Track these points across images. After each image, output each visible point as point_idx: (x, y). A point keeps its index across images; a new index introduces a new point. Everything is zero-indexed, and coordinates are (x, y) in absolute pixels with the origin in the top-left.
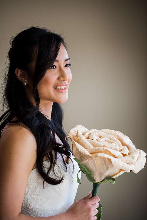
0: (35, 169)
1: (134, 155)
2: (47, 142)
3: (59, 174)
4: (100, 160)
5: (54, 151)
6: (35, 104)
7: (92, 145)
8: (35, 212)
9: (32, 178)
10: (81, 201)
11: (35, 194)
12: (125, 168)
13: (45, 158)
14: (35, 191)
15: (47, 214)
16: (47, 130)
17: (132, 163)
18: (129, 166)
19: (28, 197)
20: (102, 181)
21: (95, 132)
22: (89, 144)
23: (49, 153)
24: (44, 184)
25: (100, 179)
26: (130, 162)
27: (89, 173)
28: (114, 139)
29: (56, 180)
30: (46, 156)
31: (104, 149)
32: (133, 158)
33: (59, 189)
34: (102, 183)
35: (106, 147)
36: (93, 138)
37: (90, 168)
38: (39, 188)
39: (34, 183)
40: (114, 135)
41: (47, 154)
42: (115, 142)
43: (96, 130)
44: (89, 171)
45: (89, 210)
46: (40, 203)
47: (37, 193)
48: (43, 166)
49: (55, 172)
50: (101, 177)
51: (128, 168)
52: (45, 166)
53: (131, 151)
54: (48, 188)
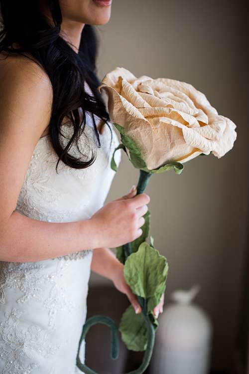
0: (44, 138)
1: (219, 125)
2: (72, 91)
3: (85, 151)
4: (162, 130)
5: (83, 109)
6: (53, 24)
7: (147, 102)
8: (37, 213)
9: (37, 153)
10: (119, 201)
11: (41, 182)
12: (204, 146)
13: (65, 120)
14: (41, 177)
15: (58, 220)
16: (73, 72)
17: (216, 139)
18: (210, 142)
19: (28, 186)
20: (158, 169)
21: (148, 81)
22: (142, 100)
23: (73, 111)
24: (58, 166)
25: (157, 164)
26: (212, 137)
27: (138, 152)
28: (183, 97)
29: (81, 160)
30: (68, 117)
31: (170, 110)
32: (218, 130)
33: (82, 178)
34: (158, 171)
35: (173, 108)
36: (148, 91)
37: (141, 143)
38: (49, 172)
39: (41, 161)
40: (181, 89)
41: (70, 112)
42: (184, 101)
43: (149, 79)
44: (137, 149)
45: (132, 217)
46: (47, 199)
47: (45, 181)
48: (61, 134)
49: (79, 145)
50: (158, 160)
51: (208, 147)
52: (64, 135)
53: (212, 118)
54: (64, 173)
